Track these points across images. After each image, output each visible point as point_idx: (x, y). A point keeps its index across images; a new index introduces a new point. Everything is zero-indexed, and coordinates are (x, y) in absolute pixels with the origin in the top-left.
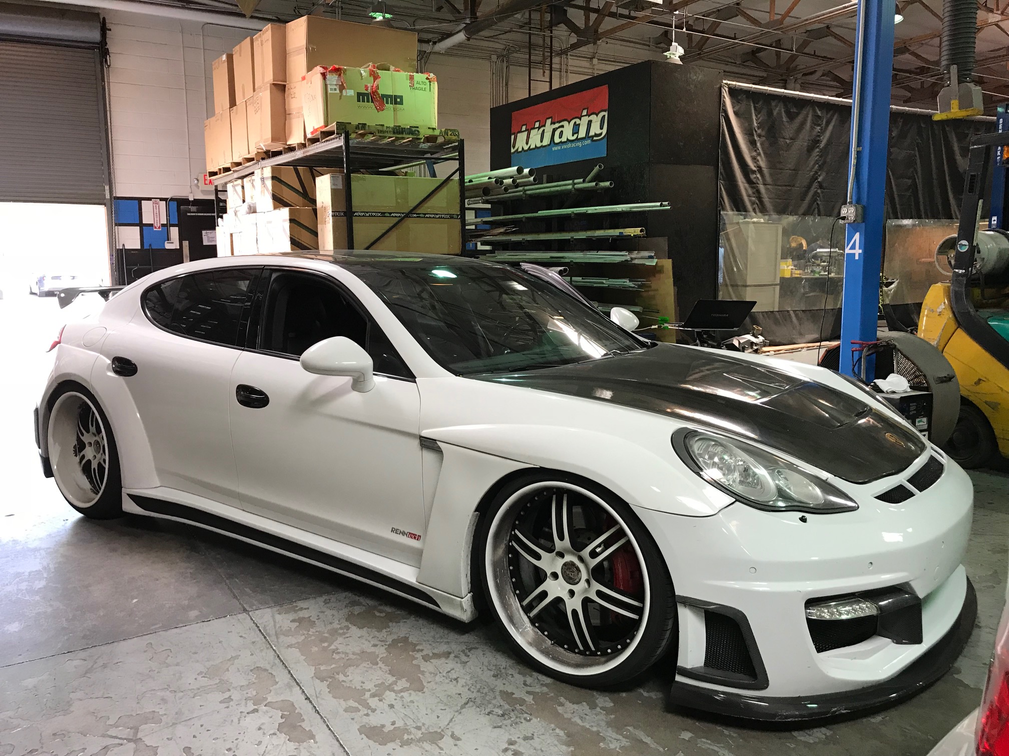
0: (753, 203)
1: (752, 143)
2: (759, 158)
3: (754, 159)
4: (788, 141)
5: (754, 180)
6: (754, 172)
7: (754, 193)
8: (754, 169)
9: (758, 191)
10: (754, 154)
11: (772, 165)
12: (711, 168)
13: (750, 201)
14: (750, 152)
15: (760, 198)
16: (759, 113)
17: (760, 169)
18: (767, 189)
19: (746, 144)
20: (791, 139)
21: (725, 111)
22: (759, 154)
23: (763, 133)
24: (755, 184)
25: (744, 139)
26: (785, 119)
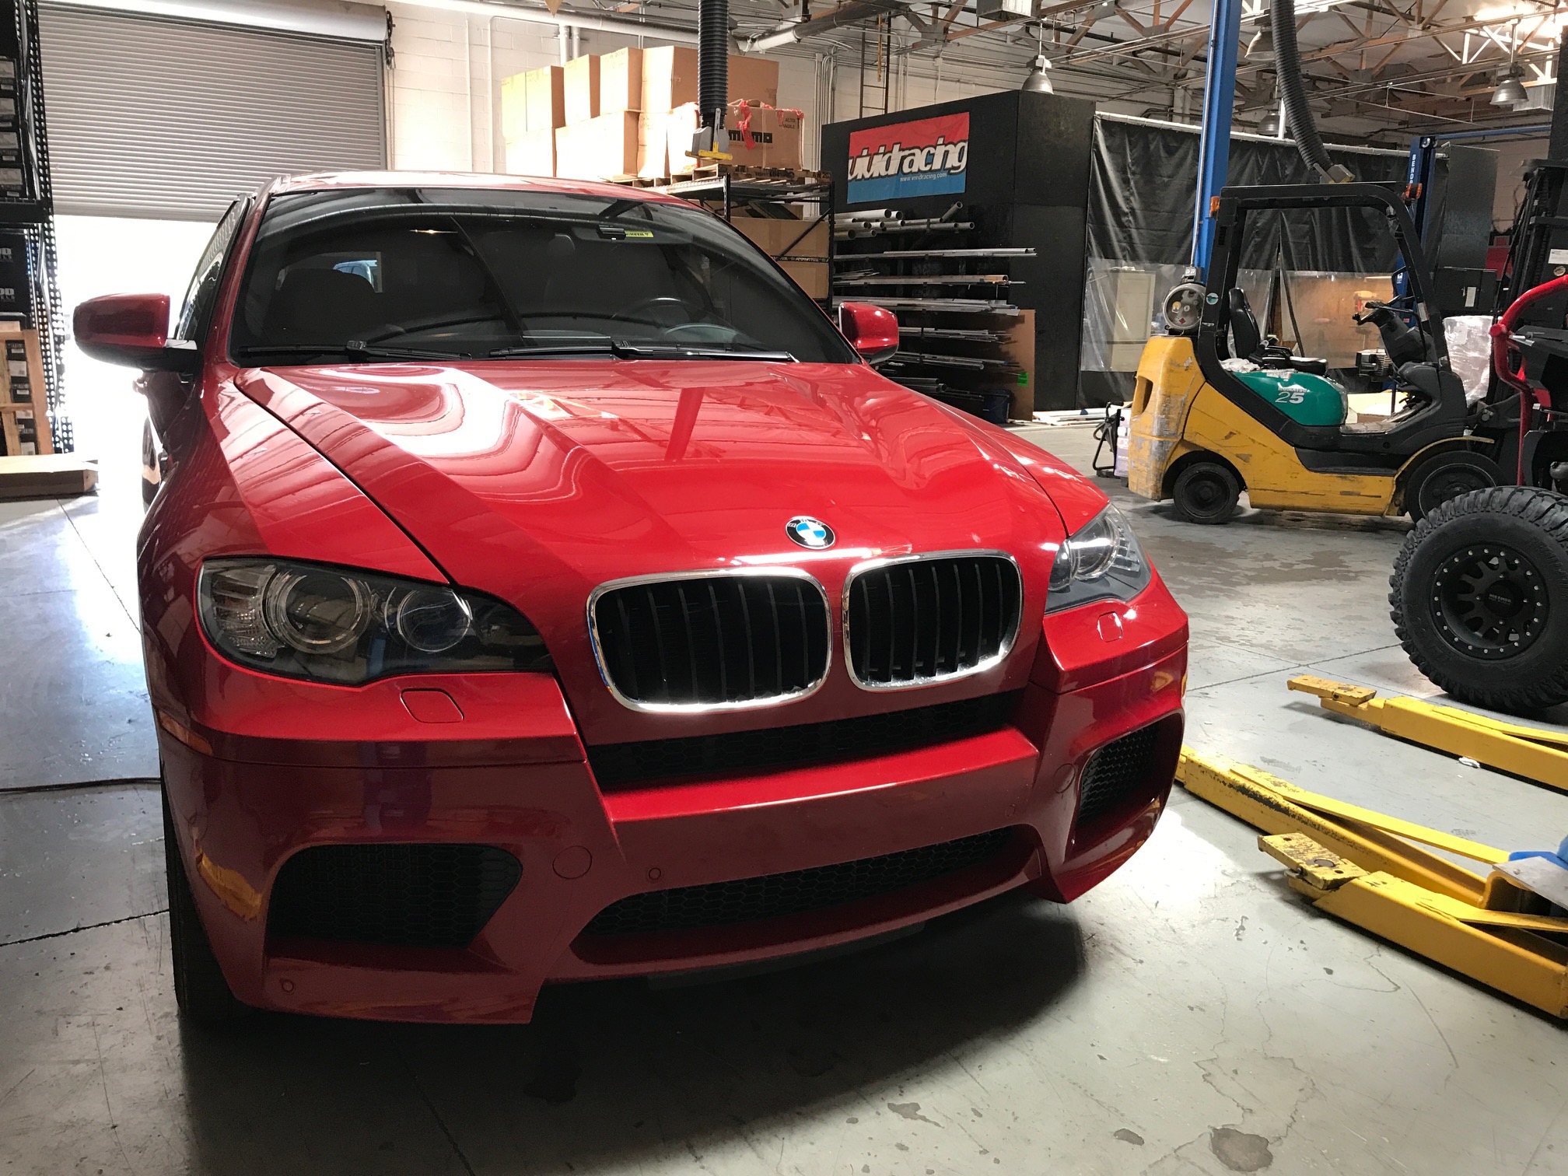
0: (1123, 249)
1: (1125, 182)
2: (1132, 198)
3: (1127, 200)
4: (1166, 179)
5: (1126, 224)
6: (1126, 214)
7: (1125, 238)
8: (1126, 210)
9: (1130, 236)
10: (1127, 194)
11: (1147, 206)
12: (1079, 210)
13: (1121, 247)
14: (1123, 191)
15: (1131, 244)
16: (1135, 147)
17: (1132, 210)
18: (1140, 234)
19: (1118, 182)
20: (1169, 177)
21: (1097, 146)
22: (1132, 194)
23: (1138, 170)
24: (1126, 227)
25: (1117, 177)
26: (1163, 154)
